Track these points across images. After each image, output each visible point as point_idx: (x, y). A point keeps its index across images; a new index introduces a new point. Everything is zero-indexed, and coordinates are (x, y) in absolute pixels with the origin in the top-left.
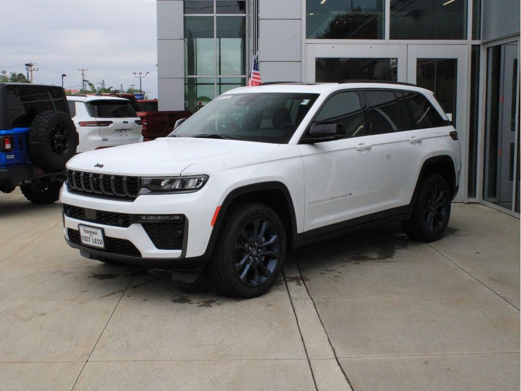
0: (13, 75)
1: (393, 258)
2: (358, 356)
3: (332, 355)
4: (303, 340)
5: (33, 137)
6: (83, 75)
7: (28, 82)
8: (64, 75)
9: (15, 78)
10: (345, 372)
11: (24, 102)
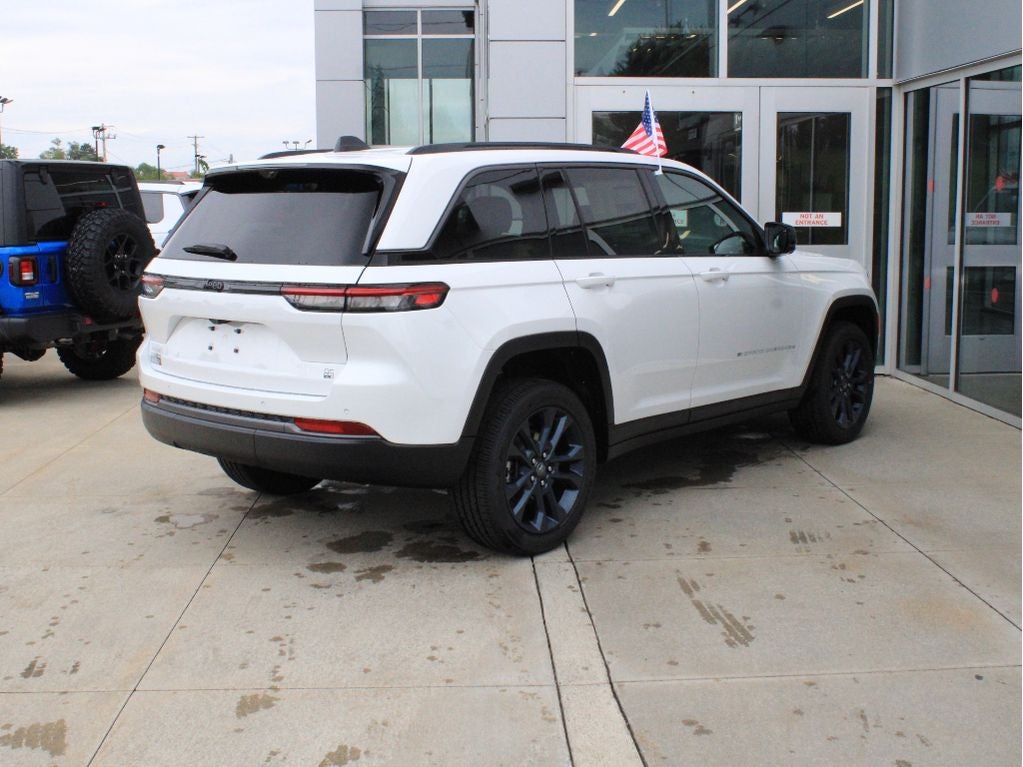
0: (74, 147)
1: (730, 481)
2: (651, 678)
3: (603, 678)
4: (549, 646)
5: (73, 259)
6: (196, 145)
7: (97, 159)
8: (161, 147)
9: (75, 151)
10: (626, 712)
11: (63, 196)
